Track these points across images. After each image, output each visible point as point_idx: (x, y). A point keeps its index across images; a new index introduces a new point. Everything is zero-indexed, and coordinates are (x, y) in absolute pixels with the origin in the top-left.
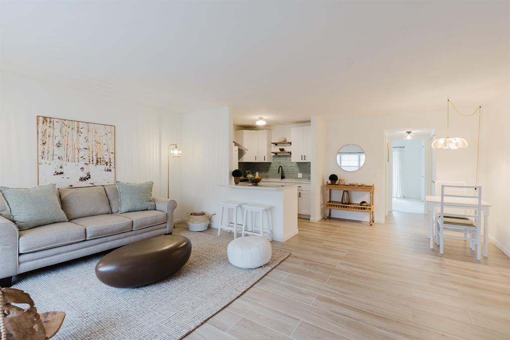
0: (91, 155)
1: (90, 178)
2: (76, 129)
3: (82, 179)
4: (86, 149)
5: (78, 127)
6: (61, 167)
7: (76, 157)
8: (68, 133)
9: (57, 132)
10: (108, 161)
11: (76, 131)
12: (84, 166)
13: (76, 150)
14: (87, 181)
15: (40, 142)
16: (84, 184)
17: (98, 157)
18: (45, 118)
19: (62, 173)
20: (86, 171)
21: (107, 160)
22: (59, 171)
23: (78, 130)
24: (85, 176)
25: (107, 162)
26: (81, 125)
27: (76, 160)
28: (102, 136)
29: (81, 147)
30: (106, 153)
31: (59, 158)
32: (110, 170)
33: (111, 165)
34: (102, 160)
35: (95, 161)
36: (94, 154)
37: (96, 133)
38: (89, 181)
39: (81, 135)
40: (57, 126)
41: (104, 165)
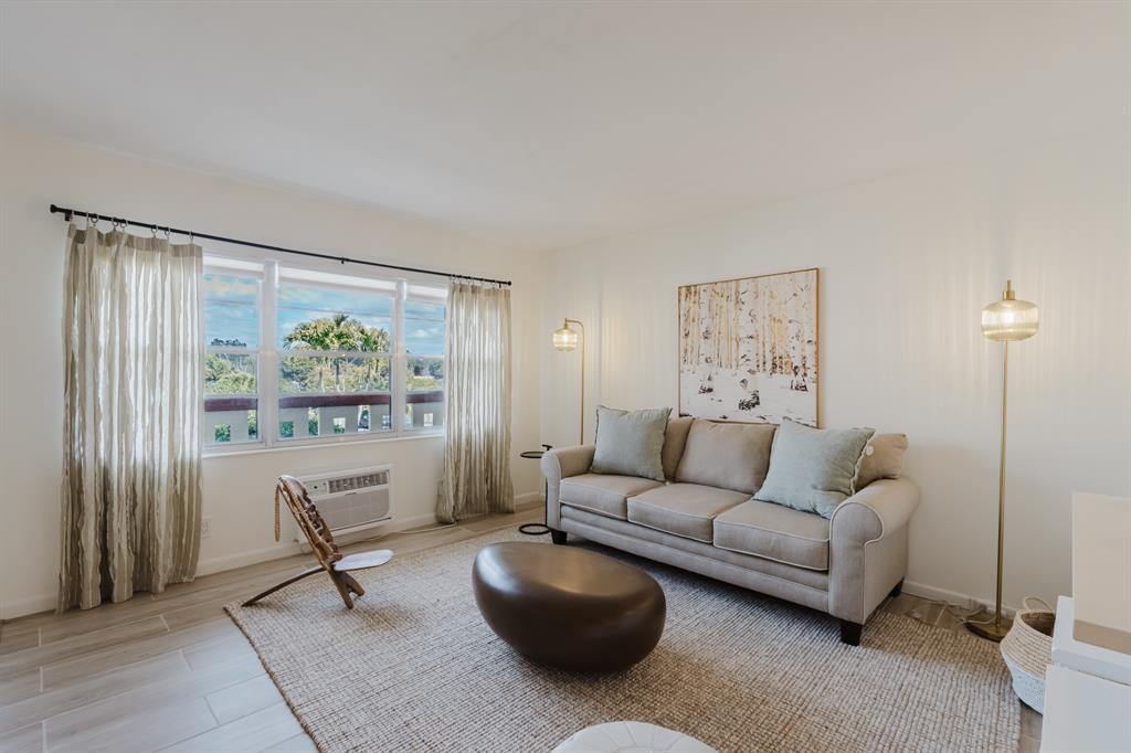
0: (761, 353)
1: (758, 403)
2: (734, 297)
3: (744, 406)
4: (751, 337)
5: (737, 292)
6: (710, 379)
7: (734, 356)
8: (721, 307)
9: (704, 312)
10: (800, 365)
11: (734, 302)
12: (748, 376)
13: (734, 341)
14: (752, 409)
15: (683, 333)
16: (746, 415)
17: (777, 355)
18: (688, 288)
19: (710, 390)
20: (751, 388)
21: (797, 362)
22: (707, 385)
23: (737, 298)
24: (749, 398)
25: (796, 367)
26: (743, 286)
27: (734, 364)
28: (785, 303)
29: (743, 334)
30: (795, 342)
31: (706, 360)
32: (804, 388)
33: (805, 374)
34: (784, 361)
35: (769, 366)
36: (768, 348)
37: (772, 297)
38: (756, 411)
39: (744, 307)
40: (704, 297)
41: (789, 374)
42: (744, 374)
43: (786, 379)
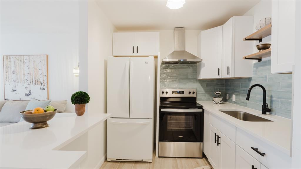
0: (31, 78)
1: (31, 94)
2: (22, 61)
3: (27, 95)
4: (28, 74)
5: (23, 59)
6: (15, 87)
7: (23, 79)
8: (18, 64)
9: (13, 65)
10: (43, 82)
11: (22, 62)
12: (28, 86)
13: (23, 75)
14: (29, 96)
15: (5, 72)
16: (27, 98)
17: (36, 79)
18: (7, 56)
19: (15, 90)
20: (29, 89)
21: (42, 81)
22: (14, 89)
23: (24, 61)
24: (28, 93)
25: (42, 83)
26: (25, 58)
27: (23, 82)
28: (38, 64)
29: (26, 73)
30: (41, 76)
31: (14, 81)
32: (44, 89)
33: (44, 85)
34: (38, 81)
35: (34, 83)
36: (33, 77)
37: (34, 62)
38: (30, 96)
39: (25, 64)
40: (12, 60)
41: (40, 85)
42: (26, 85)
43: (39, 86)
